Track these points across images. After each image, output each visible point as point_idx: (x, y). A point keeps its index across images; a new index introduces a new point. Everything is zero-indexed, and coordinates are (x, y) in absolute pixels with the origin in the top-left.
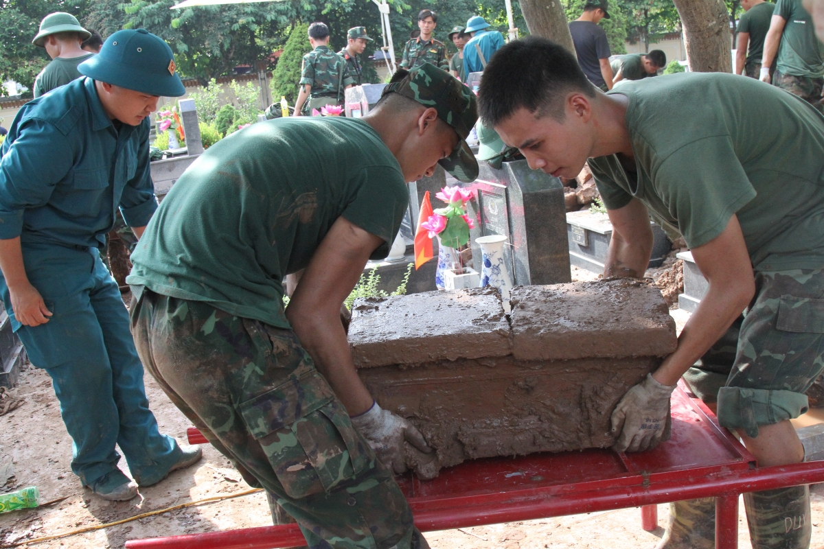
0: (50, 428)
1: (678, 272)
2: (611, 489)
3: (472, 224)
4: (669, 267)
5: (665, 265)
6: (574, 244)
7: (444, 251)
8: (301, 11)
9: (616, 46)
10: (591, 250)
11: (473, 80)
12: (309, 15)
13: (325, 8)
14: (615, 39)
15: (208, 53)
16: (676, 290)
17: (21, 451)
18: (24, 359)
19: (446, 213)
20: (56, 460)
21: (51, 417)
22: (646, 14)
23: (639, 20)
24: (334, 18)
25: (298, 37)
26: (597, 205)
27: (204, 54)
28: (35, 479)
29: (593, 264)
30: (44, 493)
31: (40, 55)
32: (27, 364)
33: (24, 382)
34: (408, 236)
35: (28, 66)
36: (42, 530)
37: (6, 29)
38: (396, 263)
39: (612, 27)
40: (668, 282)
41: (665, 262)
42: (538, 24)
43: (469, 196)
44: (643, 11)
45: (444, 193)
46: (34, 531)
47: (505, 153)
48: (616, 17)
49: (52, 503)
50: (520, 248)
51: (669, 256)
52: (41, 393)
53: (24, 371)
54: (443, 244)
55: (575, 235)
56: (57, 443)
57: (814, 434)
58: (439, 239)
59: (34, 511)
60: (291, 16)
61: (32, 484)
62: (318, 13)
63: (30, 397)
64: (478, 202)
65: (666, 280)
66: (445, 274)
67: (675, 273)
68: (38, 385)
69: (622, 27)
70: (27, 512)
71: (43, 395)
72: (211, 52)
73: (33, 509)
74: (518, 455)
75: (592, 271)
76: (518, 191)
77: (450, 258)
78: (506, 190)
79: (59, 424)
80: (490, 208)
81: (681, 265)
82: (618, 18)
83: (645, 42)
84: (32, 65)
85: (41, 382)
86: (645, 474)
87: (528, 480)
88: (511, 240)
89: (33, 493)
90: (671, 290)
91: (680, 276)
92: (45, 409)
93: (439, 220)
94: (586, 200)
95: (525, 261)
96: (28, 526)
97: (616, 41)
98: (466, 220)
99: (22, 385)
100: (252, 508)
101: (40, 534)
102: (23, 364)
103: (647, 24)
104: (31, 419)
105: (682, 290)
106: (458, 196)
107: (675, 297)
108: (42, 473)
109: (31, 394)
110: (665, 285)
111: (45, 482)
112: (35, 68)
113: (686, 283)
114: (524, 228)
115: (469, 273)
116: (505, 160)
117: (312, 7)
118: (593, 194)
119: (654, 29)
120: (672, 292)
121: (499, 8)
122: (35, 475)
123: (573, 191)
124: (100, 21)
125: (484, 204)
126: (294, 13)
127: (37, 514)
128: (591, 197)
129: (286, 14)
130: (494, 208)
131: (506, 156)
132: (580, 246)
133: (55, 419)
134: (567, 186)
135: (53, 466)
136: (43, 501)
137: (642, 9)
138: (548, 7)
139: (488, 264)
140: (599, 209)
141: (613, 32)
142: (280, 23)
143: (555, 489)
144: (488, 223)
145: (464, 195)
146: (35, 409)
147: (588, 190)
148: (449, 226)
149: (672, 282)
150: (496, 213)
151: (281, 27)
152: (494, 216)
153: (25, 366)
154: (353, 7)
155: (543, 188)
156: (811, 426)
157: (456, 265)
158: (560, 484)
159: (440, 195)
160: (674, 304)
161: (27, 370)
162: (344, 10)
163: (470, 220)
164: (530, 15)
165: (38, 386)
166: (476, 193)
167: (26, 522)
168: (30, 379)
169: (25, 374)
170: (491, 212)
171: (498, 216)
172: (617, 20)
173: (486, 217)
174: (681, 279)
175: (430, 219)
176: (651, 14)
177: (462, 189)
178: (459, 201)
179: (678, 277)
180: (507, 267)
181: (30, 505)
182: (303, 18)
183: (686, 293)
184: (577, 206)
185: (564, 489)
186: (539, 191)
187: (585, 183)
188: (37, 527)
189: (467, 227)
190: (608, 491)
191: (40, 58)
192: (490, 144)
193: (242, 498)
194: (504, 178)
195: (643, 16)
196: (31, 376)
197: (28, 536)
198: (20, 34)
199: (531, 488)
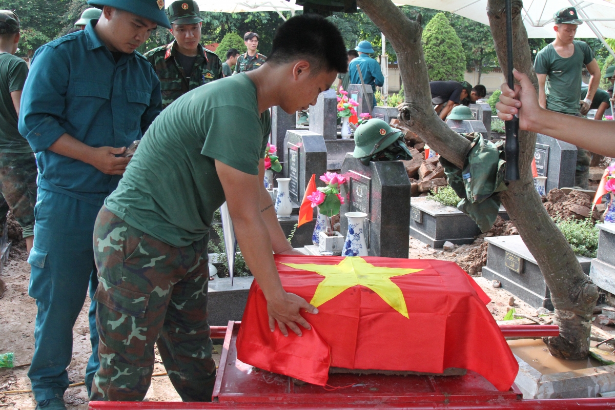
0: (24, 311)
1: (483, 251)
2: (423, 402)
3: (343, 201)
4: (477, 245)
5: (475, 243)
6: (412, 220)
7: (321, 218)
8: (230, 18)
9: (458, 76)
10: (424, 226)
11: (352, 90)
12: (235, 22)
13: (247, 18)
14: (458, 71)
15: (157, 40)
16: (481, 263)
17: (2, 325)
18: (7, 257)
19: (325, 191)
20: (28, 335)
21: (25, 303)
22: (481, 51)
23: (476, 55)
24: (254, 27)
25: (228, 41)
26: (431, 194)
27: (154, 41)
28: (12, 347)
29: (424, 237)
30: (18, 358)
31: (32, 26)
32: (9, 261)
33: (6, 274)
34: (295, 202)
35: (22, 33)
36: (16, 385)
37: (10, 4)
38: (284, 220)
39: (456, 62)
40: (476, 256)
41: (475, 241)
42: (408, 74)
43: (343, 181)
44: (480, 49)
45: (326, 177)
46: (10, 384)
47: (373, 155)
48: (460, 55)
49: (24, 366)
50: (376, 223)
51: (479, 238)
52: (19, 284)
53: (6, 266)
54: (321, 213)
55: (414, 214)
56: (29, 322)
57: (565, 378)
58: (319, 209)
59: (10, 370)
60: (222, 21)
61: (10, 351)
62: (242, 21)
63: (10, 286)
64: (349, 186)
65: (474, 254)
66: (320, 234)
67: (482, 250)
68: (16, 277)
69: (463, 63)
70: (6, 370)
71: (20, 286)
72: (160, 40)
73: (10, 368)
74: (362, 374)
75: (423, 241)
76: (379, 183)
77: (324, 223)
78: (371, 181)
79: (31, 308)
80: (357, 191)
81: (487, 245)
82: (462, 55)
83: (479, 72)
84: (25, 33)
85: (19, 276)
86: (446, 395)
87: (367, 390)
88: (370, 216)
89: (12, 357)
90: (477, 262)
91: (485, 253)
92: (21, 296)
93: (320, 195)
94: (425, 189)
95: (377, 231)
96: (5, 381)
97: (458, 72)
98: (339, 198)
99: (5, 276)
100: (167, 386)
101: (14, 387)
102: (6, 261)
103: (482, 59)
104: (11, 303)
105: (485, 263)
106: (336, 180)
107: (479, 268)
108: (17, 343)
109: (12, 284)
110: (473, 258)
111: (19, 350)
112: (27, 35)
113: (488, 259)
114: (380, 209)
115: (337, 236)
116: (372, 160)
117: (238, 16)
118: (430, 185)
119: (486, 63)
120: (478, 264)
121: (375, 34)
122: (12, 344)
123: (415, 182)
124: (81, 7)
125: (353, 189)
126: (224, 19)
127: (13, 373)
128: (428, 188)
129: (218, 19)
130: (360, 192)
131: (373, 157)
132: (416, 222)
133: (28, 304)
134: (412, 178)
135: (25, 339)
136: (17, 364)
137: (479, 47)
138: (416, 63)
139: (352, 232)
140: (433, 198)
141: (456, 66)
142: (213, 25)
143: (385, 398)
144: (355, 201)
145: (339, 180)
146: (14, 295)
147: (426, 182)
148: (327, 200)
149: (479, 257)
150: (361, 196)
151: (213, 28)
152: (359, 197)
153: (7, 262)
154: (268, 20)
155: (397, 183)
156: (563, 373)
157: (329, 229)
158: (389, 395)
159: (322, 178)
160: (478, 273)
161: (9, 265)
162: (261, 21)
163: (342, 197)
164: (403, 66)
165: (17, 279)
166: (348, 179)
167: (4, 378)
168: (11, 272)
169: (7, 268)
170: (358, 194)
171: (362, 198)
172: (460, 58)
173: (353, 198)
174: (485, 256)
175: (314, 194)
176: (486, 52)
177: (338, 175)
178: (336, 184)
179: (484, 253)
180: (364, 235)
181: (8, 366)
182: (231, 23)
183: (488, 266)
184: (417, 193)
185: (392, 399)
186: (393, 185)
187: (425, 177)
188: (13, 383)
189: (339, 203)
190: (420, 404)
191: (32, 29)
192: (364, 147)
193: (161, 377)
194: (370, 172)
195: (479, 52)
196: (12, 270)
197: (6, 388)
198: (20, 9)
199: (369, 395)
